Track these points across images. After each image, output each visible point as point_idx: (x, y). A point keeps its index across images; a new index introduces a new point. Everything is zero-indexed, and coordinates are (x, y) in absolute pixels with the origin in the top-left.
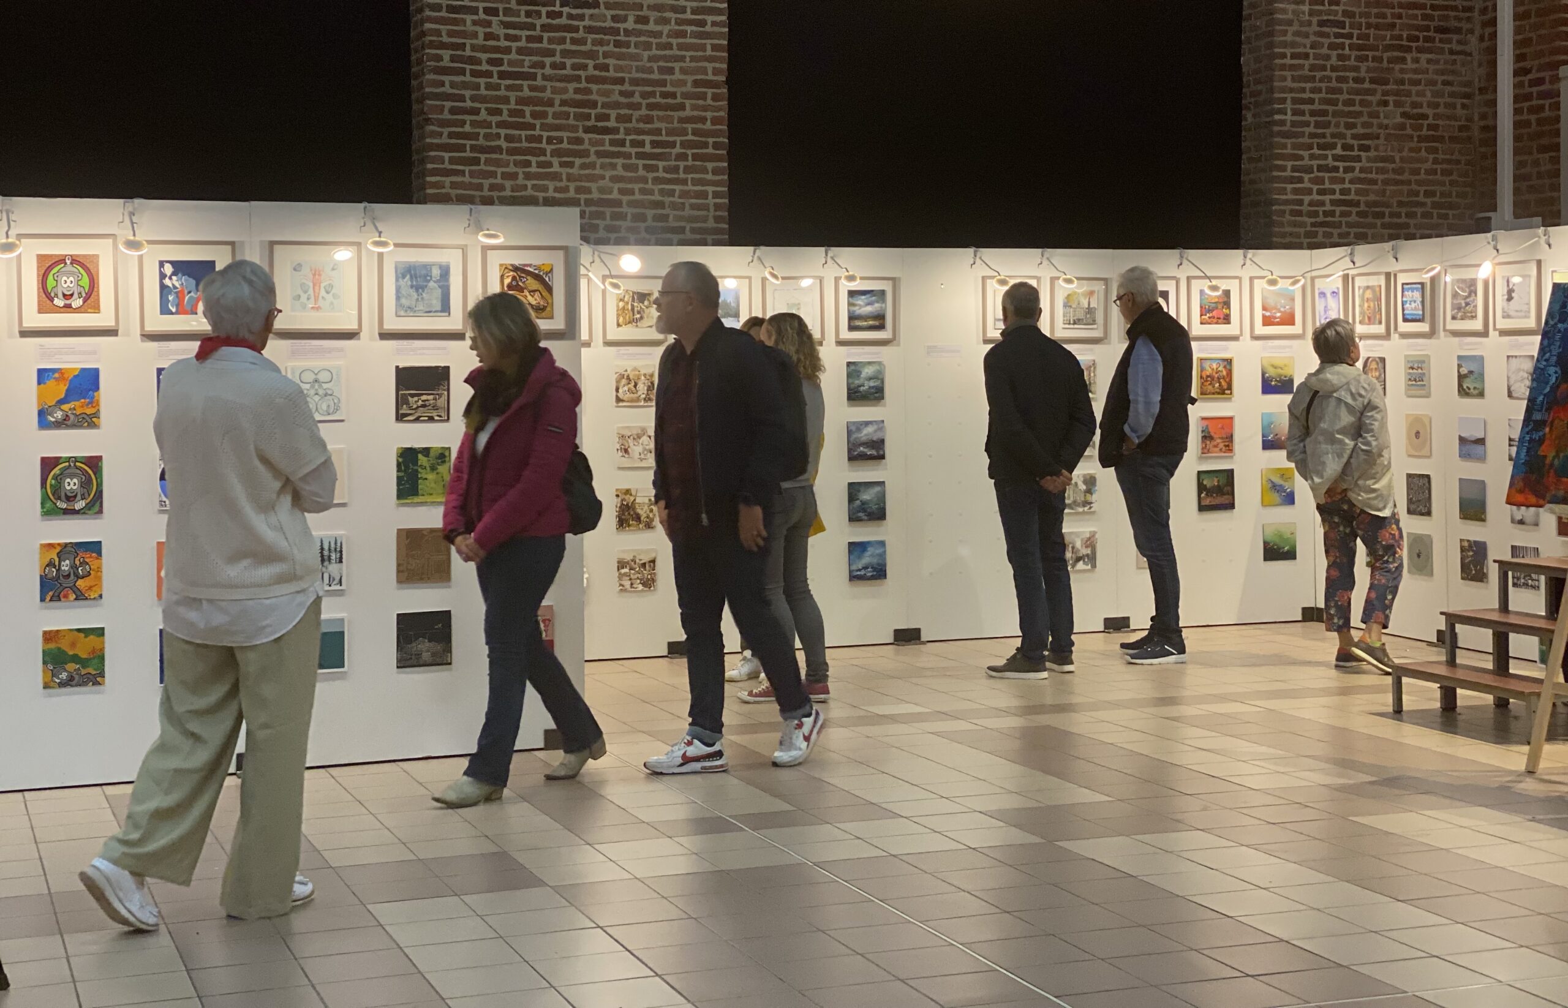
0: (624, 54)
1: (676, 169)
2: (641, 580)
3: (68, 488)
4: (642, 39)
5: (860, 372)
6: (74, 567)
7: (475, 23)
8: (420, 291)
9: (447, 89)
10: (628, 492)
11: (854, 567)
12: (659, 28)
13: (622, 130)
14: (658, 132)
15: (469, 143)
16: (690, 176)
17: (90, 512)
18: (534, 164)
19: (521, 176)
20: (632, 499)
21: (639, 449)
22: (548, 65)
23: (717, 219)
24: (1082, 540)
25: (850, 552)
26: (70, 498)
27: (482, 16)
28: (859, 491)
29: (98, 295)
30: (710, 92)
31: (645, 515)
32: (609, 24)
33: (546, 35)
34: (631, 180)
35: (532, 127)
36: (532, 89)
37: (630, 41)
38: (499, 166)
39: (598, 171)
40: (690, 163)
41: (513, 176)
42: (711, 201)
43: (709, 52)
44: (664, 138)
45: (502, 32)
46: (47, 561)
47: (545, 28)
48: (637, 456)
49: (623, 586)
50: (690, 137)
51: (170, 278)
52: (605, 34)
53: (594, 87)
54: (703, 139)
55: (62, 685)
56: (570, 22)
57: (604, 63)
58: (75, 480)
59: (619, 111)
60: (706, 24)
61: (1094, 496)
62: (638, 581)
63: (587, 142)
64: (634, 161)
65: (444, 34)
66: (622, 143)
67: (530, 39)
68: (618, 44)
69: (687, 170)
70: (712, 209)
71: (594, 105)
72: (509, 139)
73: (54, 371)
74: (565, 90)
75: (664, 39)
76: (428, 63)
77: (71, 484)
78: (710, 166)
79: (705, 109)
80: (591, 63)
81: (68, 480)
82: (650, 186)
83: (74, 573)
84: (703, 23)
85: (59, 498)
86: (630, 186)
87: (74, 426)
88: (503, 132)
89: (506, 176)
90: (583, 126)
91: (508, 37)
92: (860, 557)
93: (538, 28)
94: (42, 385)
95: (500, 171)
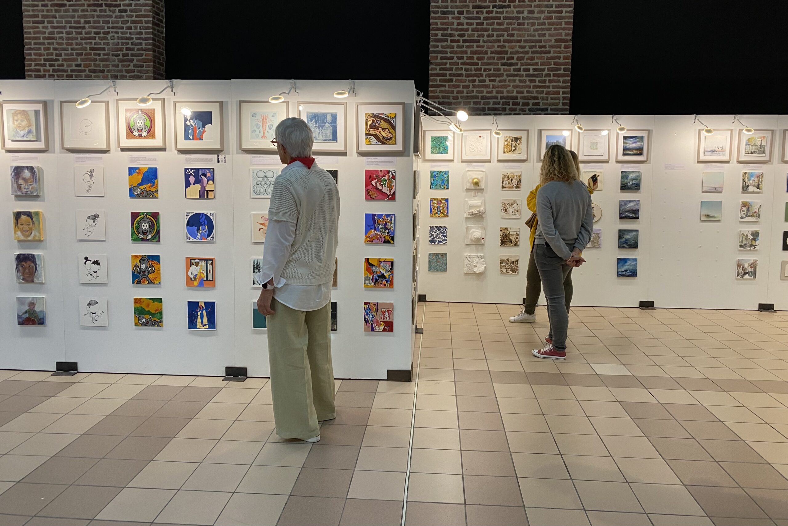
0: (521, 28)
1: (545, 81)
2: (511, 269)
3: (144, 228)
4: (531, 21)
5: (628, 176)
6: (147, 268)
7: (453, 18)
8: (321, 128)
9: (440, 49)
10: (506, 229)
11: (620, 270)
12: (539, 15)
13: (519, 64)
14: (537, 64)
15: (448, 72)
16: (551, 84)
17: (154, 241)
18: (477, 81)
19: (471, 87)
20: (508, 232)
21: (512, 210)
22: (485, 36)
23: (564, 104)
24: (748, 264)
25: (618, 263)
26: (144, 233)
27: (456, 15)
28: (624, 234)
29: (154, 130)
30: (563, 44)
31: (514, 240)
32: (515, 15)
33: (485, 22)
34: (522, 87)
35: (477, 64)
36: (477, 46)
37: (525, 22)
38: (461, 82)
39: (507, 83)
40: (552, 78)
41: (468, 87)
42: (561, 95)
43: (563, 26)
44: (539, 67)
45: (465, 21)
46: (134, 264)
47: (485, 18)
48: (511, 213)
49: (502, 271)
50: (552, 66)
51: (190, 121)
52: (513, 20)
53: (507, 44)
54: (559, 67)
55: (143, 325)
56: (497, 15)
57: (512, 33)
58: (147, 224)
59: (518, 55)
60: (563, 12)
61: (757, 242)
62: (510, 270)
63: (502, 70)
64: (524, 78)
65: (439, 24)
66: (519, 70)
67: (477, 24)
68: (519, 24)
69: (550, 81)
70: (561, 99)
71: (507, 53)
72: (466, 70)
73: (136, 169)
74: (493, 47)
75: (541, 21)
76: (432, 38)
77: (145, 226)
78: (561, 79)
79: (560, 52)
80: (506, 34)
81: (143, 224)
82: (531, 89)
83: (147, 270)
84: (561, 12)
85: (139, 233)
86: (521, 90)
87: (146, 197)
88: (464, 67)
89: (464, 87)
90: (501, 63)
91: (467, 24)
92: (623, 266)
93: (482, 18)
94: (131, 176)
95: (461, 84)
